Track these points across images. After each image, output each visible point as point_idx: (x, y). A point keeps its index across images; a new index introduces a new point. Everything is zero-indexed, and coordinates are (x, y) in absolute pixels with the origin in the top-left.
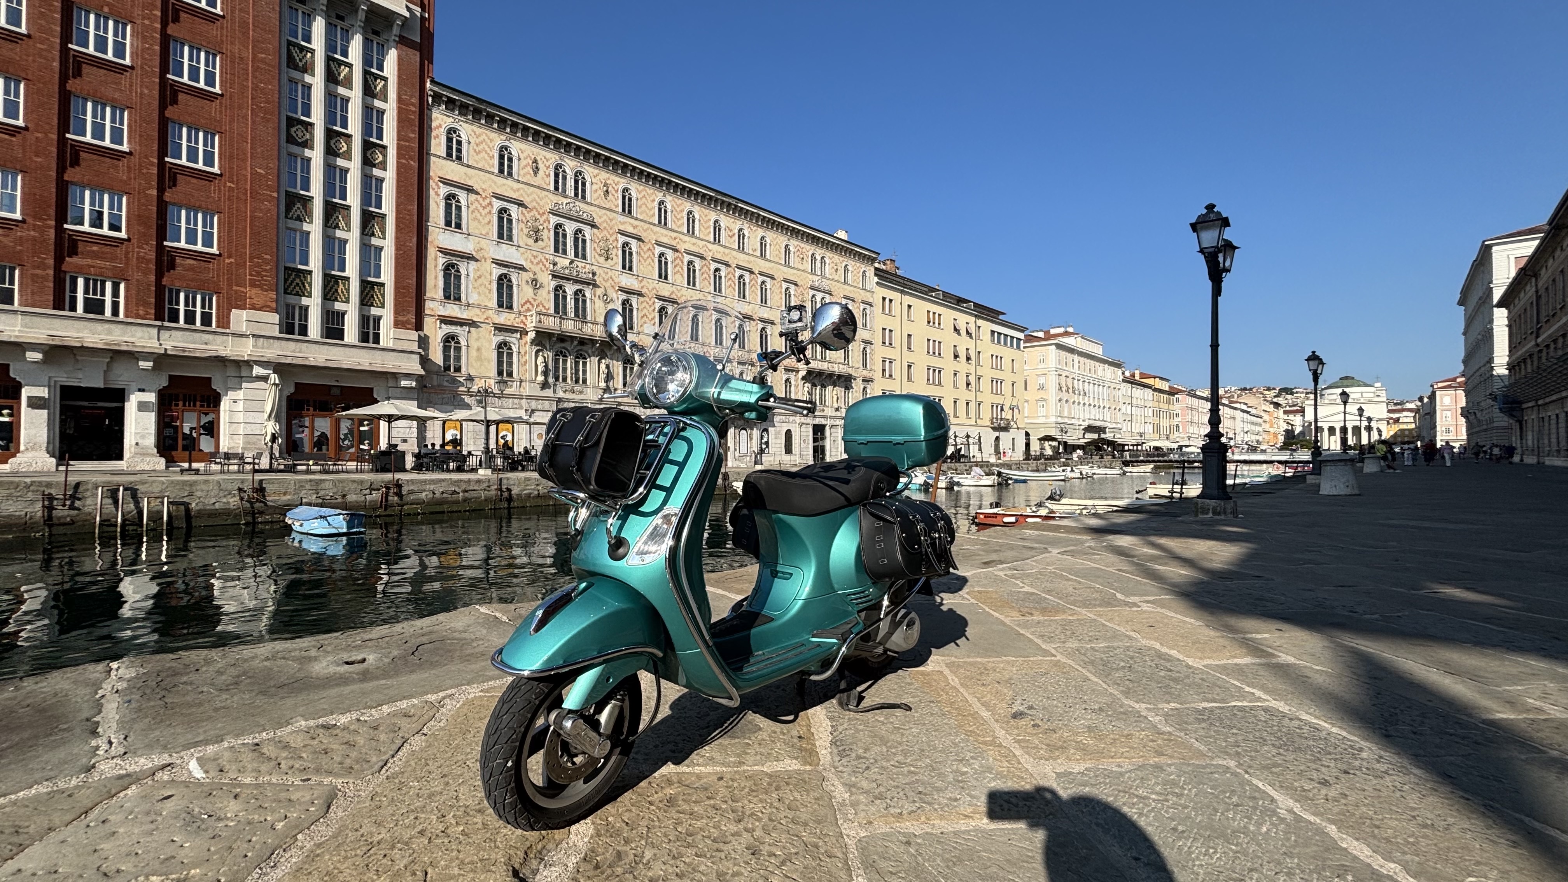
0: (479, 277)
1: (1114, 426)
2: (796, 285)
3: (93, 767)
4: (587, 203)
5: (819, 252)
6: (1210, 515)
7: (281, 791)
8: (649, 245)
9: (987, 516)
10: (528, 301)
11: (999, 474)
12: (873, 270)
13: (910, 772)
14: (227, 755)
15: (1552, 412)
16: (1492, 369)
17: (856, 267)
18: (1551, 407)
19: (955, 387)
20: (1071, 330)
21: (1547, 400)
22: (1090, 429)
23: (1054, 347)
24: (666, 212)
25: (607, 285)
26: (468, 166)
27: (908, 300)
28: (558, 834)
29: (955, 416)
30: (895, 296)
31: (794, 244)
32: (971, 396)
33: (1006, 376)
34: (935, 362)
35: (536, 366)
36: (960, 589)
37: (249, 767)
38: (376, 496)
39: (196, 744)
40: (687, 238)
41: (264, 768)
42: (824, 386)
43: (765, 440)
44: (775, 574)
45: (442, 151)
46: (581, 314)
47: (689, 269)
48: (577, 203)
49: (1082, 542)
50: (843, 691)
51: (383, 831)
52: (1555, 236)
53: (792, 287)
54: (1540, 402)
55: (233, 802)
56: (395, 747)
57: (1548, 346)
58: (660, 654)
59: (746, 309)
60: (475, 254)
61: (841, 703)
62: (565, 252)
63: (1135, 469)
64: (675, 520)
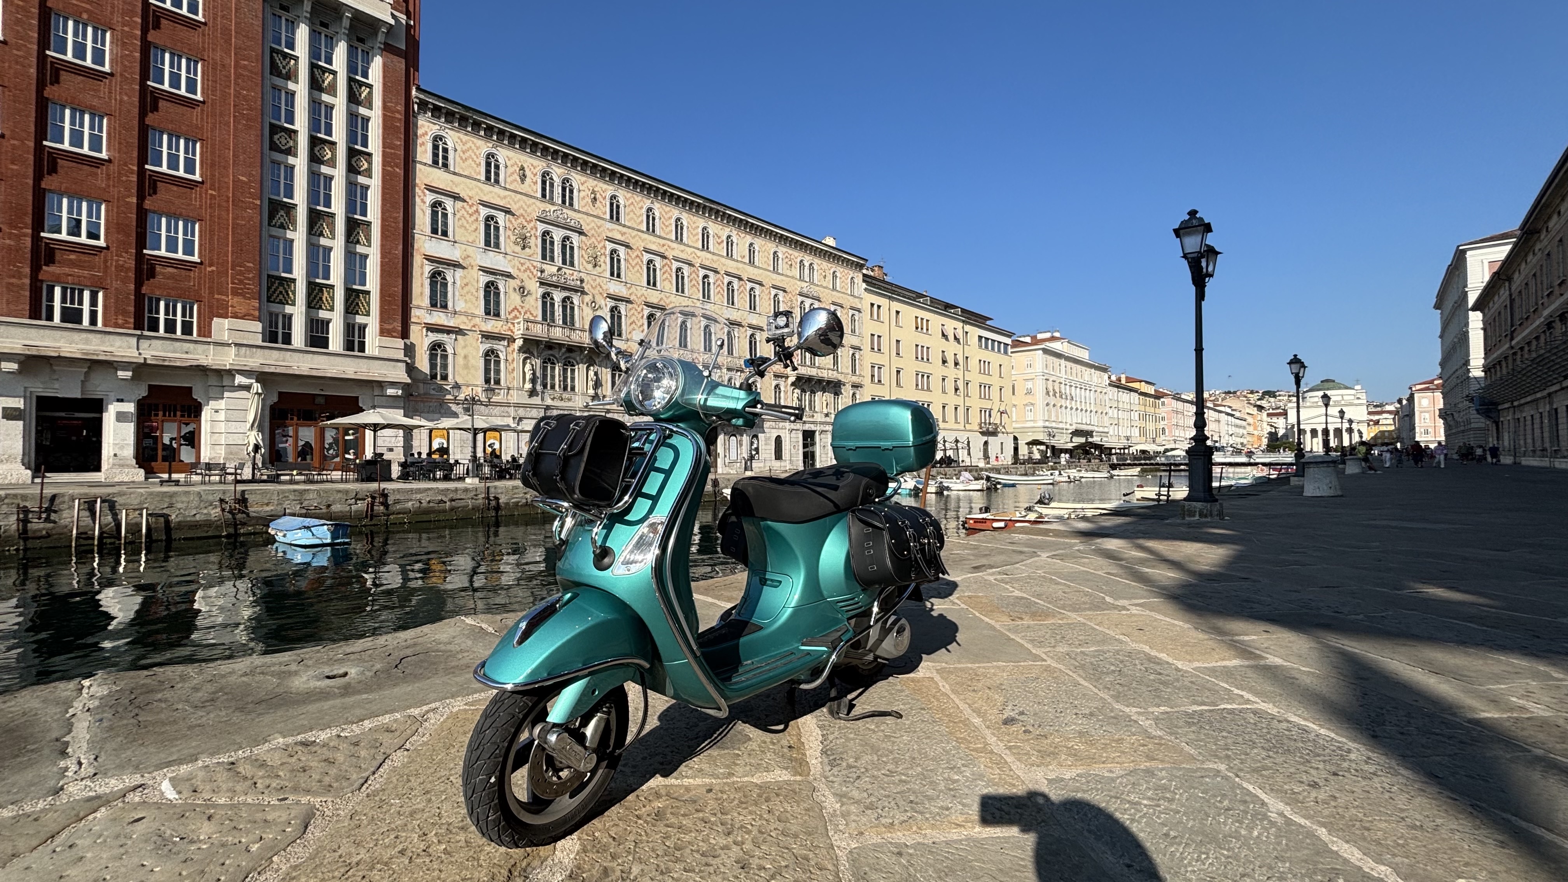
0: (466, 285)
1: (1101, 429)
2: (785, 291)
3: (62, 789)
4: (575, 210)
5: (808, 259)
6: (1197, 517)
7: (257, 811)
8: (638, 252)
9: (977, 521)
10: (515, 308)
11: (988, 479)
12: (861, 276)
13: (901, 781)
14: (201, 774)
15: (1528, 412)
16: (1468, 371)
17: (845, 274)
18: (1527, 408)
19: (944, 392)
20: (1057, 335)
21: (1523, 401)
22: (1077, 433)
23: (1041, 352)
24: (654, 219)
25: (596, 292)
26: (455, 173)
27: (896, 306)
28: (543, 850)
29: (944, 421)
30: (883, 302)
31: (783, 250)
32: (959, 401)
33: (994, 380)
34: (924, 367)
35: (524, 373)
36: (951, 594)
37: (224, 787)
38: (361, 506)
39: (169, 764)
40: (674, 245)
41: (238, 788)
42: (813, 392)
43: (755, 446)
44: (764, 582)
45: (428, 158)
46: (569, 321)
47: (677, 276)
48: (565, 211)
49: (1071, 546)
50: (833, 699)
51: (363, 851)
52: (1527, 241)
53: (781, 293)
54: (1516, 403)
55: (206, 823)
56: (376, 763)
57: (1522, 349)
58: (647, 666)
59: (735, 316)
60: (461, 262)
61: (831, 712)
62: (552, 259)
63: (1122, 473)
64: (661, 529)
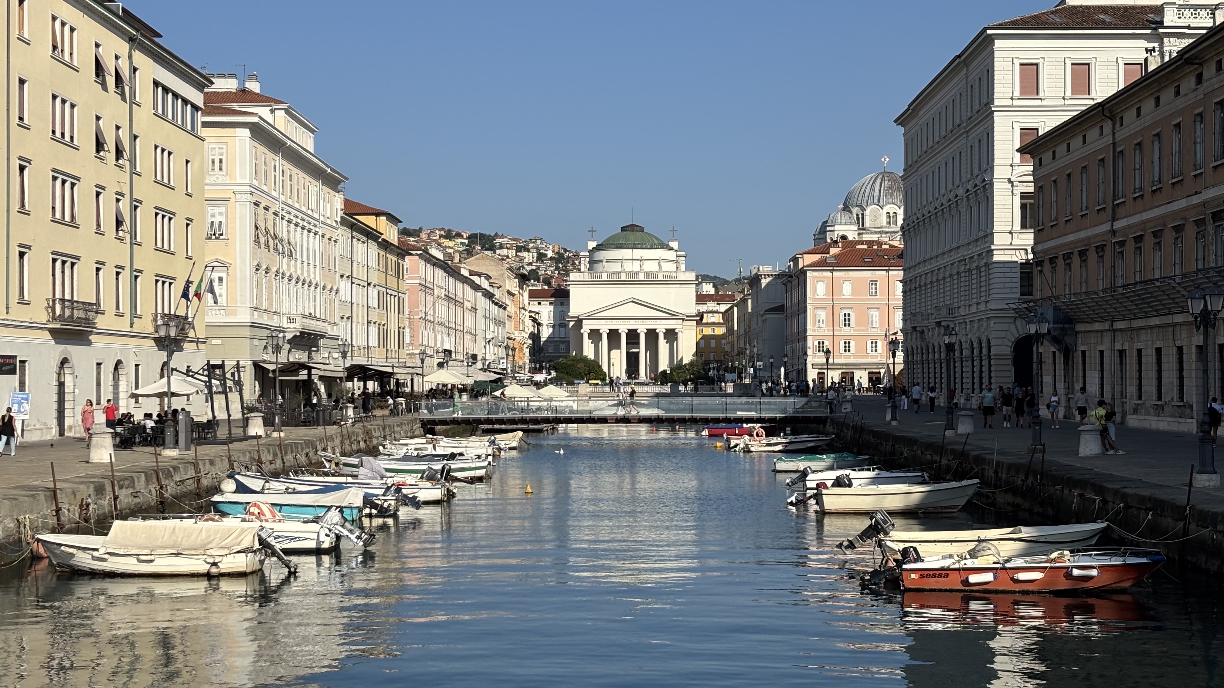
1: (331, 330)
16: (990, 252)
19: (99, 229)
20: (254, 86)
22: (300, 340)
23: (246, 132)
29: (99, 310)
32: (123, 254)
33: (177, 202)
34: (65, 159)
